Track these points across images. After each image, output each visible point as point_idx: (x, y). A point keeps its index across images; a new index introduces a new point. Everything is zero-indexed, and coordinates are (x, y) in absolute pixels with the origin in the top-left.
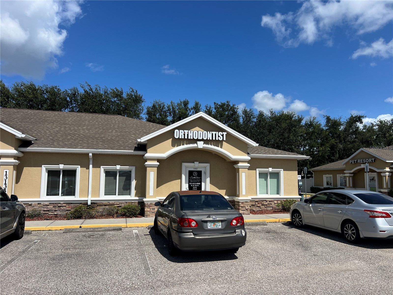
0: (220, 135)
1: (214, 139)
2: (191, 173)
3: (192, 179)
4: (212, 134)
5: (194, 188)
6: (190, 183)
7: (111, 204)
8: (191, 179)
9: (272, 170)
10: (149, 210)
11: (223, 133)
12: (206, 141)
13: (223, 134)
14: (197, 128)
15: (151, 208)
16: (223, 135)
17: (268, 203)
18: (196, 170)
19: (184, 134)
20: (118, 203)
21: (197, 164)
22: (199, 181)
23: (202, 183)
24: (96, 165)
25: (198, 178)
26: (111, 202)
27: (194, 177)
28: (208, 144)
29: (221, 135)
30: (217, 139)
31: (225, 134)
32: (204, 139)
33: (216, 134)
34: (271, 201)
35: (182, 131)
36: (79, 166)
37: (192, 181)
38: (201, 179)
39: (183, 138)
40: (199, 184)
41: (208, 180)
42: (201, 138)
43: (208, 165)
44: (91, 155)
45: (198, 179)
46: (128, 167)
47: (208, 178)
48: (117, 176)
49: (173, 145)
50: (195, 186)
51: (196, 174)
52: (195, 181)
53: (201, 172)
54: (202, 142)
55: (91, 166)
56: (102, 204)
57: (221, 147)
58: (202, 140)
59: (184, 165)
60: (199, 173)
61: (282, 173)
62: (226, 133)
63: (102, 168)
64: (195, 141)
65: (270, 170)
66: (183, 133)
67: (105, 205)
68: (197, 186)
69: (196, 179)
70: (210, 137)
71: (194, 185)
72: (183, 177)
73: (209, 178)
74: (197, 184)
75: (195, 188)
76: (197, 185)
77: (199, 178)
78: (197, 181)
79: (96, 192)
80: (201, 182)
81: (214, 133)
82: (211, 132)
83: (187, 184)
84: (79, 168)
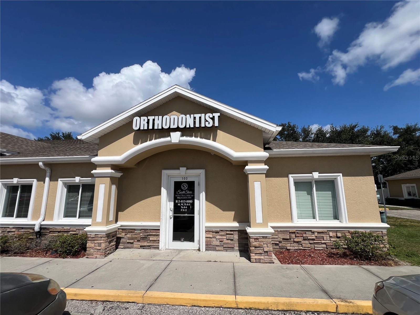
0: (208, 119)
1: (197, 125)
2: (178, 185)
3: (180, 195)
4: (195, 118)
5: (182, 209)
6: (176, 201)
7: (66, 230)
8: (178, 195)
9: (319, 176)
10: (93, 245)
11: (214, 114)
12: (185, 131)
13: (214, 117)
15: (95, 242)
16: (213, 119)
17: (316, 237)
18: (185, 180)
19: (148, 123)
20: (75, 229)
21: (183, 170)
22: (191, 198)
23: (195, 200)
24: (54, 178)
25: (188, 192)
26: (65, 228)
27: (182, 190)
28: (191, 136)
29: (211, 118)
30: (203, 125)
31: (216, 115)
32: (181, 126)
33: (200, 118)
34: (322, 232)
35: (146, 118)
37: (179, 197)
38: (193, 194)
39: (146, 128)
40: (191, 201)
41: (203, 195)
42: (175, 126)
43: (202, 172)
44: (41, 164)
45: (188, 195)
46: (90, 179)
47: (202, 192)
48: (79, 190)
49: (136, 142)
50: (184, 206)
51: (186, 187)
52: (185, 197)
53: (193, 183)
54: (178, 133)
55: (47, 179)
56: (54, 230)
57: (214, 140)
58: (178, 129)
59: (165, 173)
60: (191, 185)
61: (340, 179)
62: (219, 114)
63: (60, 183)
64: (166, 132)
65: (316, 175)
66: (146, 120)
67: (59, 232)
68: (187, 206)
69: (186, 195)
70: (190, 123)
71: (182, 203)
72: (164, 191)
73: (204, 193)
74: (188, 201)
75: (184, 209)
76: (188, 203)
77: (191, 192)
78: (188, 197)
79: (49, 213)
80: (193, 199)
81: (197, 116)
82: (192, 116)
83: (172, 202)
84: (35, 182)
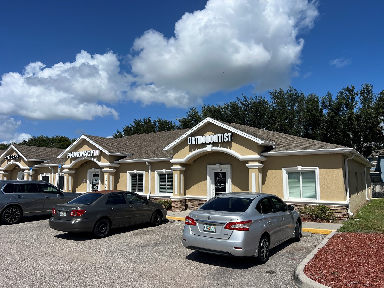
0: (225, 137)
1: (220, 141)
2: (217, 174)
3: (218, 180)
4: (218, 137)
5: (220, 189)
6: (216, 184)
7: (161, 199)
8: (217, 180)
9: (302, 169)
10: (174, 205)
11: (228, 134)
12: (214, 144)
13: (228, 135)
14: (209, 133)
15: (175, 204)
16: (228, 136)
18: (221, 171)
19: (195, 140)
20: (165, 199)
21: (218, 165)
22: (224, 182)
23: (226, 183)
24: (153, 171)
25: (223, 179)
26: (161, 198)
27: (219, 178)
28: (218, 146)
29: (227, 136)
30: (222, 141)
31: (230, 134)
32: (212, 142)
33: (221, 136)
35: (194, 137)
36: (144, 171)
37: (217, 182)
38: (225, 180)
39: (194, 143)
40: (224, 184)
41: (230, 181)
42: (209, 142)
43: (228, 166)
44: (146, 162)
45: (223, 180)
46: (170, 170)
47: (229, 179)
48: (165, 178)
49: (190, 151)
50: (220, 187)
51: (221, 175)
52: (221, 181)
53: (225, 173)
54: (211, 146)
55: (150, 171)
56: (156, 199)
57: (230, 149)
58: (210, 143)
59: (209, 167)
60: (224, 174)
61: (317, 170)
62: (231, 134)
63: (156, 173)
64: (204, 145)
65: (300, 168)
66: (194, 139)
67: (158, 200)
68: (222, 187)
69: (221, 180)
70: (216, 140)
71: (220, 185)
72: (208, 178)
74: (222, 184)
75: (221, 189)
76: (222, 185)
77: (224, 179)
78: (222, 182)
79: (153, 190)
80: (225, 183)
81: (220, 135)
82: (217, 135)
83: (214, 184)
84: (144, 173)
